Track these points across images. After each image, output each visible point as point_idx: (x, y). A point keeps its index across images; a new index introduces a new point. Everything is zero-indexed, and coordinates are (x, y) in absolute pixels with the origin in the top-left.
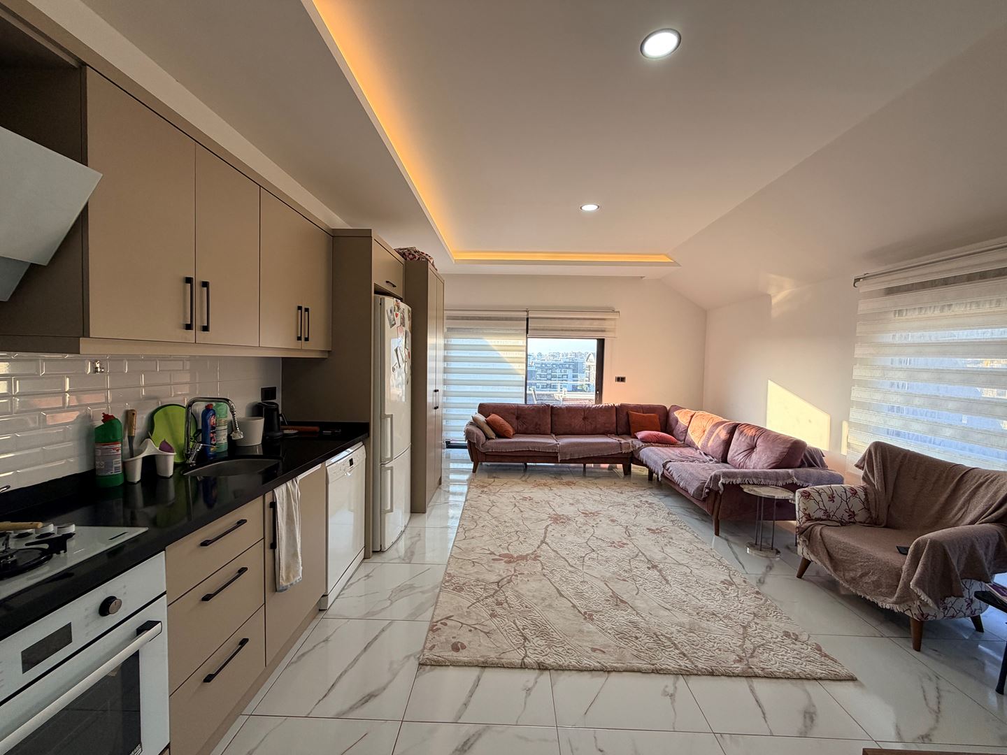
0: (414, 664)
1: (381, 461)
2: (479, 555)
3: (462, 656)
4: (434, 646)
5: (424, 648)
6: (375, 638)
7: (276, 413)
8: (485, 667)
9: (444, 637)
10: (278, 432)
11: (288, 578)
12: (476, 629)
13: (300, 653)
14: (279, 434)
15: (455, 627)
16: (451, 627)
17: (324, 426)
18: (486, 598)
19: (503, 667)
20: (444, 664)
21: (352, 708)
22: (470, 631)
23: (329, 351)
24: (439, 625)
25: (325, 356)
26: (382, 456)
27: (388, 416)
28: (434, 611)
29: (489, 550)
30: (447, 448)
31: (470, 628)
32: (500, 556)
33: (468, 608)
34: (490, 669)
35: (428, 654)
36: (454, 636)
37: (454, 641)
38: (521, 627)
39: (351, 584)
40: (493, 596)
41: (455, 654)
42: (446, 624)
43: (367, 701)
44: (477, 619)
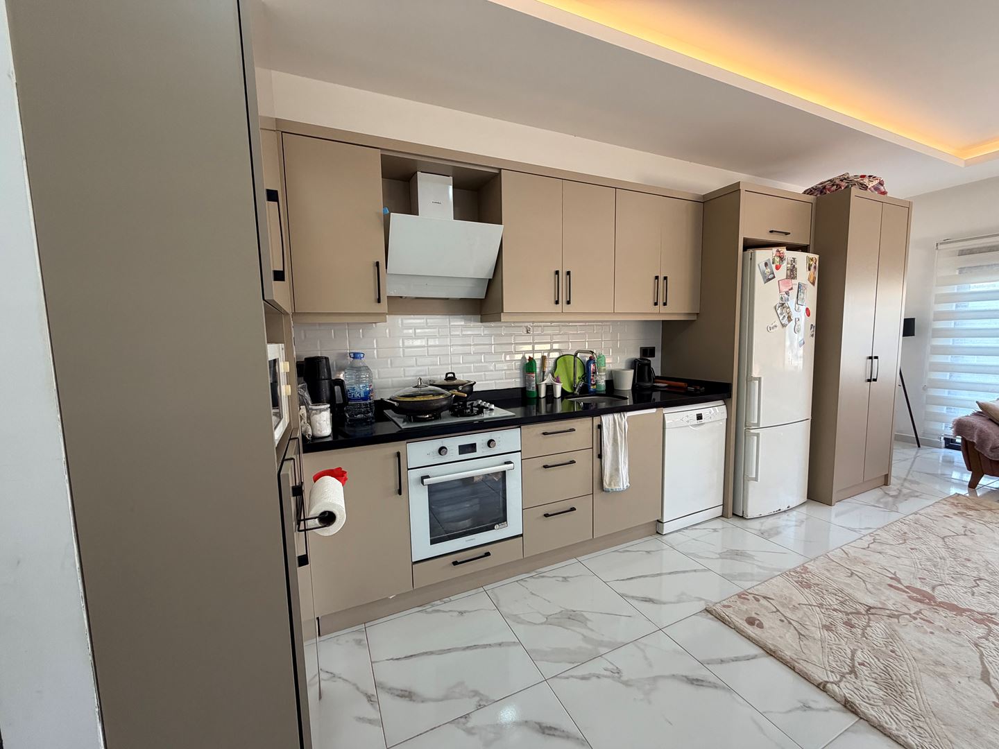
0: (702, 606)
1: (746, 426)
2: (870, 572)
3: (750, 630)
4: (729, 607)
5: (719, 603)
6: (684, 572)
7: (647, 367)
8: (772, 655)
9: (746, 607)
10: (648, 383)
11: (610, 484)
12: (790, 623)
13: (628, 549)
14: (649, 384)
15: (766, 608)
16: (762, 606)
17: (691, 382)
18: (835, 610)
19: (793, 669)
20: (727, 623)
21: (633, 597)
22: (782, 621)
23: (697, 314)
24: (750, 597)
25: (694, 318)
26: (748, 419)
27: (755, 379)
28: (757, 585)
29: (895, 574)
30: (946, 447)
31: (783, 618)
32: (907, 587)
33: (799, 604)
34: (775, 660)
35: (718, 608)
36: (758, 613)
37: (754, 615)
38: (857, 660)
39: (696, 529)
40: (847, 614)
41: (746, 625)
42: (758, 600)
43: (646, 601)
44: (801, 619)
